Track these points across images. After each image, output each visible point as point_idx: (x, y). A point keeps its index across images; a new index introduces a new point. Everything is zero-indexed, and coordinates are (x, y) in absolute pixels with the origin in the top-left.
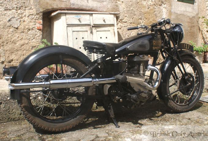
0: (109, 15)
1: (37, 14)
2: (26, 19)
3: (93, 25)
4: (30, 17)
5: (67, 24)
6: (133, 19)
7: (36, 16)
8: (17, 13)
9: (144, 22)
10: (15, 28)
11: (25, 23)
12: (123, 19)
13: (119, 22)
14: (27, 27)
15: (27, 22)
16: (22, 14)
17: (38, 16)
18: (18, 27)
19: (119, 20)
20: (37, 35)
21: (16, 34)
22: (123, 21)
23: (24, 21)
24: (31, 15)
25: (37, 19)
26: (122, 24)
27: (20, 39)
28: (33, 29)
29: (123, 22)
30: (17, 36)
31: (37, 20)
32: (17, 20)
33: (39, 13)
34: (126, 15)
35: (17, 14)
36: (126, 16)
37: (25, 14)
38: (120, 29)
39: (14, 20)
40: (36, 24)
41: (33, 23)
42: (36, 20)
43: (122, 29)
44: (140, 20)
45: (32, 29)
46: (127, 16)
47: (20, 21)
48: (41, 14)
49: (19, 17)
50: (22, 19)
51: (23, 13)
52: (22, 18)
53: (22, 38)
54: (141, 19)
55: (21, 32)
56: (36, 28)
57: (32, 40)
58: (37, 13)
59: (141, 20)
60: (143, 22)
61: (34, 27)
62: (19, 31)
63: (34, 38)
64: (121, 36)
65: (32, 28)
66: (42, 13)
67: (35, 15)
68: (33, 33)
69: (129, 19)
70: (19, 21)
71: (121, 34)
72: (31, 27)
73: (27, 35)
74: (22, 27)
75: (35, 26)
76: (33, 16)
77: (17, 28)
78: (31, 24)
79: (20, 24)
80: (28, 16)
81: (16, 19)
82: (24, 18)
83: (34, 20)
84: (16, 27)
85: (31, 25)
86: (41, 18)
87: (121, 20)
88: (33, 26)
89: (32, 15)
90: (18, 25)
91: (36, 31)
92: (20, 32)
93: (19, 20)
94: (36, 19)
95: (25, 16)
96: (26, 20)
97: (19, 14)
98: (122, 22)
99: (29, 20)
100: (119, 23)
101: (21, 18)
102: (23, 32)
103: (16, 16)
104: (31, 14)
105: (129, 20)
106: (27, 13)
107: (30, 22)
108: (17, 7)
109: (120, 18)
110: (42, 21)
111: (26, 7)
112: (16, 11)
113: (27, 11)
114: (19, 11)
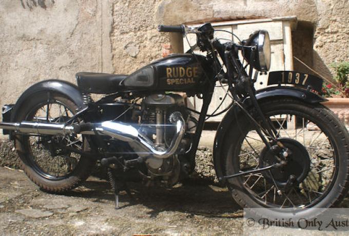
0: (273, 23)
1: (163, 34)
2: (147, 43)
4: (153, 40)
7: (160, 39)
8: (135, 36)
10: (133, 57)
11: (147, 49)
12: (328, 27)
13: (318, 33)
14: (148, 54)
15: (149, 48)
16: (142, 36)
17: (164, 37)
18: (136, 55)
19: (318, 30)
21: (135, 66)
22: (326, 31)
23: (145, 47)
25: (163, 41)
26: (325, 38)
28: (158, 56)
29: (328, 33)
31: (163, 43)
32: (135, 46)
34: (334, 19)
36: (335, 21)
37: (146, 36)
38: (321, 47)
39: (131, 46)
40: (161, 49)
41: (157, 49)
43: (326, 46)
45: (156, 57)
46: (338, 19)
47: (139, 47)
48: (167, 35)
49: (138, 42)
50: (142, 44)
51: (144, 35)
52: (143, 42)
56: (162, 55)
61: (158, 54)
62: (138, 61)
64: (323, 62)
65: (155, 55)
67: (160, 37)
69: (343, 26)
70: (138, 47)
71: (321, 58)
72: (153, 55)
74: (141, 55)
75: (160, 52)
76: (158, 38)
77: (135, 57)
78: (154, 49)
79: (140, 51)
80: (151, 39)
81: (134, 44)
82: (145, 42)
83: (158, 44)
84: (134, 55)
87: (321, 29)
88: (157, 53)
89: (156, 36)
90: (137, 53)
92: (140, 62)
93: (138, 45)
94: (161, 42)
95: (146, 38)
96: (147, 45)
97: (138, 37)
98: (325, 32)
99: (152, 44)
100: (319, 35)
101: (141, 42)
103: (134, 41)
104: (154, 35)
105: (344, 28)
106: (148, 34)
107: (153, 47)
108: (135, 29)
109: (320, 25)
110: (169, 44)
111: (147, 27)
112: (135, 33)
113: (148, 31)
114: (138, 34)
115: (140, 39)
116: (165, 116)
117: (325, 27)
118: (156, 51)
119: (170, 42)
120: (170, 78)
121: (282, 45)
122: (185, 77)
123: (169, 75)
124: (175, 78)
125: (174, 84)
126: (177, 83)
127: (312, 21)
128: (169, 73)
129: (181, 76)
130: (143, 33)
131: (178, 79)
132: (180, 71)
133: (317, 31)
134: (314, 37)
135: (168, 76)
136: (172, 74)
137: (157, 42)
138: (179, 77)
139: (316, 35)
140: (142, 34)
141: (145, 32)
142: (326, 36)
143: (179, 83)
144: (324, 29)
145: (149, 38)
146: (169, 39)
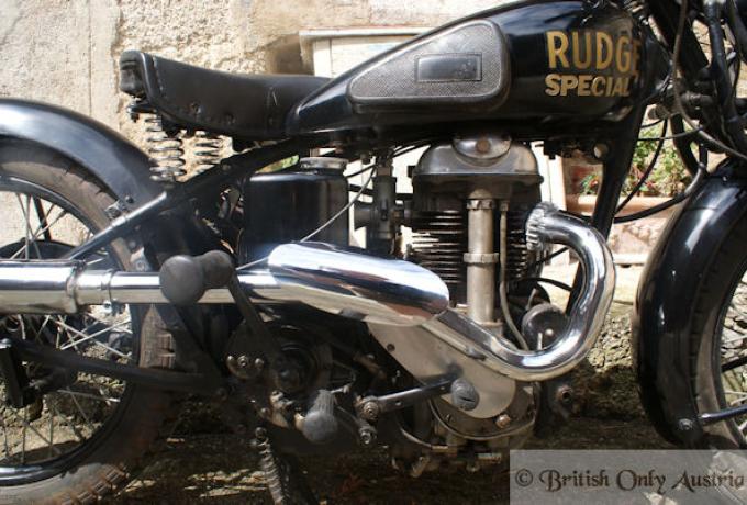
1: (249, 55)
7: (244, 64)
8: (180, 55)
16: (197, 58)
17: (252, 62)
24: (226, 59)
33: (252, 53)
35: (181, 59)
37: (206, 58)
51: (201, 54)
58: (246, 53)
66: (263, 52)
67: (241, 61)
76: (237, 65)
80: (219, 65)
89: (232, 59)
95: (207, 64)
97: (187, 59)
104: (228, 56)
106: (213, 53)
108: (179, 39)
111: (209, 36)
112: (179, 49)
113: (212, 48)
114: (187, 51)
116: (503, 219)
120: (560, 70)
122: (612, 70)
123: (557, 58)
124: (577, 73)
125: (572, 92)
126: (580, 93)
128: (560, 52)
129: (600, 65)
130: (199, 50)
131: (589, 78)
132: (600, 46)
135: (553, 64)
136: (569, 53)
138: (592, 71)
140: (198, 52)
141: (205, 50)
143: (587, 93)
145: (214, 63)
146: (264, 66)
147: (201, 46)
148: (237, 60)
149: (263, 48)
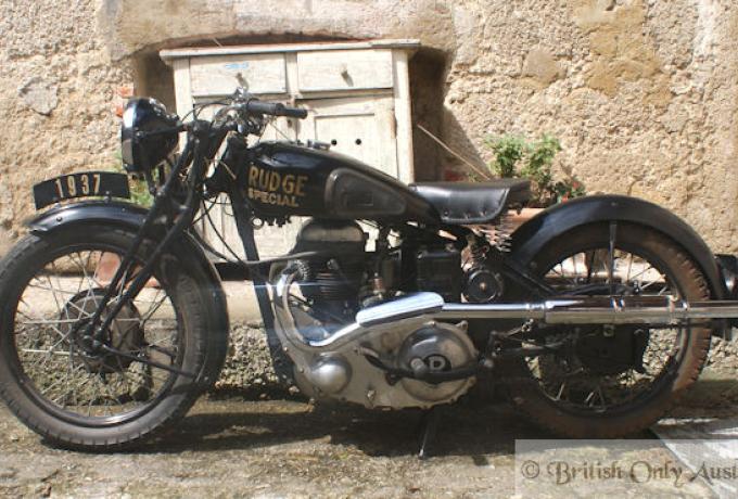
0: (372, 52)
1: (116, 64)
2: (77, 82)
3: (301, 97)
4: (91, 76)
5: (195, 98)
6: (524, 58)
7: (111, 73)
8: (48, 64)
9: (584, 69)
10: (42, 114)
11: (76, 97)
12: (474, 62)
13: (456, 73)
14: (82, 109)
15: (82, 92)
16: (65, 66)
17: (119, 70)
18: (51, 111)
19: (456, 66)
20: (116, 133)
21: (47, 134)
22: (472, 69)
23: (72, 91)
24: (93, 67)
25: (115, 79)
26: (468, 84)
27: (61, 151)
28: (103, 114)
29: (475, 73)
30: (51, 141)
31: (116, 83)
32: (48, 88)
33: (119, 61)
34: (488, 45)
35: (50, 67)
36: (489, 49)
37: (73, 66)
38: (462, 102)
39: (38, 89)
40: (111, 99)
41: (102, 96)
42: (113, 86)
43: (470, 101)
44: (563, 61)
45: (99, 116)
46: (495, 47)
47: (59, 90)
48: (127, 65)
49: (53, 79)
50: (63, 85)
51: (69, 62)
52: (66, 81)
53: (66, 147)
54: (570, 58)
55: (62, 129)
56: (114, 110)
57: (100, 151)
58: (112, 61)
59: (569, 62)
60: (579, 68)
61: (105, 110)
62: (57, 124)
63: (106, 146)
64: (464, 132)
65: (97, 112)
66: (130, 61)
67: (108, 69)
68: (102, 129)
69: (504, 61)
70: (55, 91)
71: (462, 124)
72: (93, 110)
73: (84, 137)
74: (64, 109)
75: (108, 104)
76: (104, 72)
77: (49, 115)
78: (95, 98)
79: (59, 101)
80: (86, 73)
81: (45, 85)
82: (71, 81)
83: (104, 85)
84: (45, 110)
85: (96, 102)
86: (128, 76)
87: (461, 65)
88: (103, 106)
89: (99, 67)
90: (53, 105)
91: (112, 123)
92: (59, 126)
93: (56, 87)
94: (111, 82)
95: (75, 72)
96: (77, 88)
97: (55, 67)
98: (469, 73)
99: (89, 86)
100: (455, 77)
101: (62, 80)
102: (70, 127)
103: (45, 76)
104: (95, 64)
105: (506, 64)
106: (81, 61)
107: (93, 92)
108: (47, 47)
109: (459, 58)
110: (131, 86)
111: (77, 45)
112: (47, 57)
113: (80, 56)
114: (55, 59)
115: (59, 73)
117: (468, 62)
118: (100, 102)
119: (132, 81)
121: (391, 99)
127: (445, 49)
130: (66, 58)
133: (454, 69)
134: (447, 81)
137: (101, 80)
139: (451, 78)
140: (66, 60)
141: (72, 57)
142: (470, 79)
144: (468, 65)
145: (81, 71)
146: (131, 74)
147: (68, 54)
148: (105, 68)
149: (129, 57)
